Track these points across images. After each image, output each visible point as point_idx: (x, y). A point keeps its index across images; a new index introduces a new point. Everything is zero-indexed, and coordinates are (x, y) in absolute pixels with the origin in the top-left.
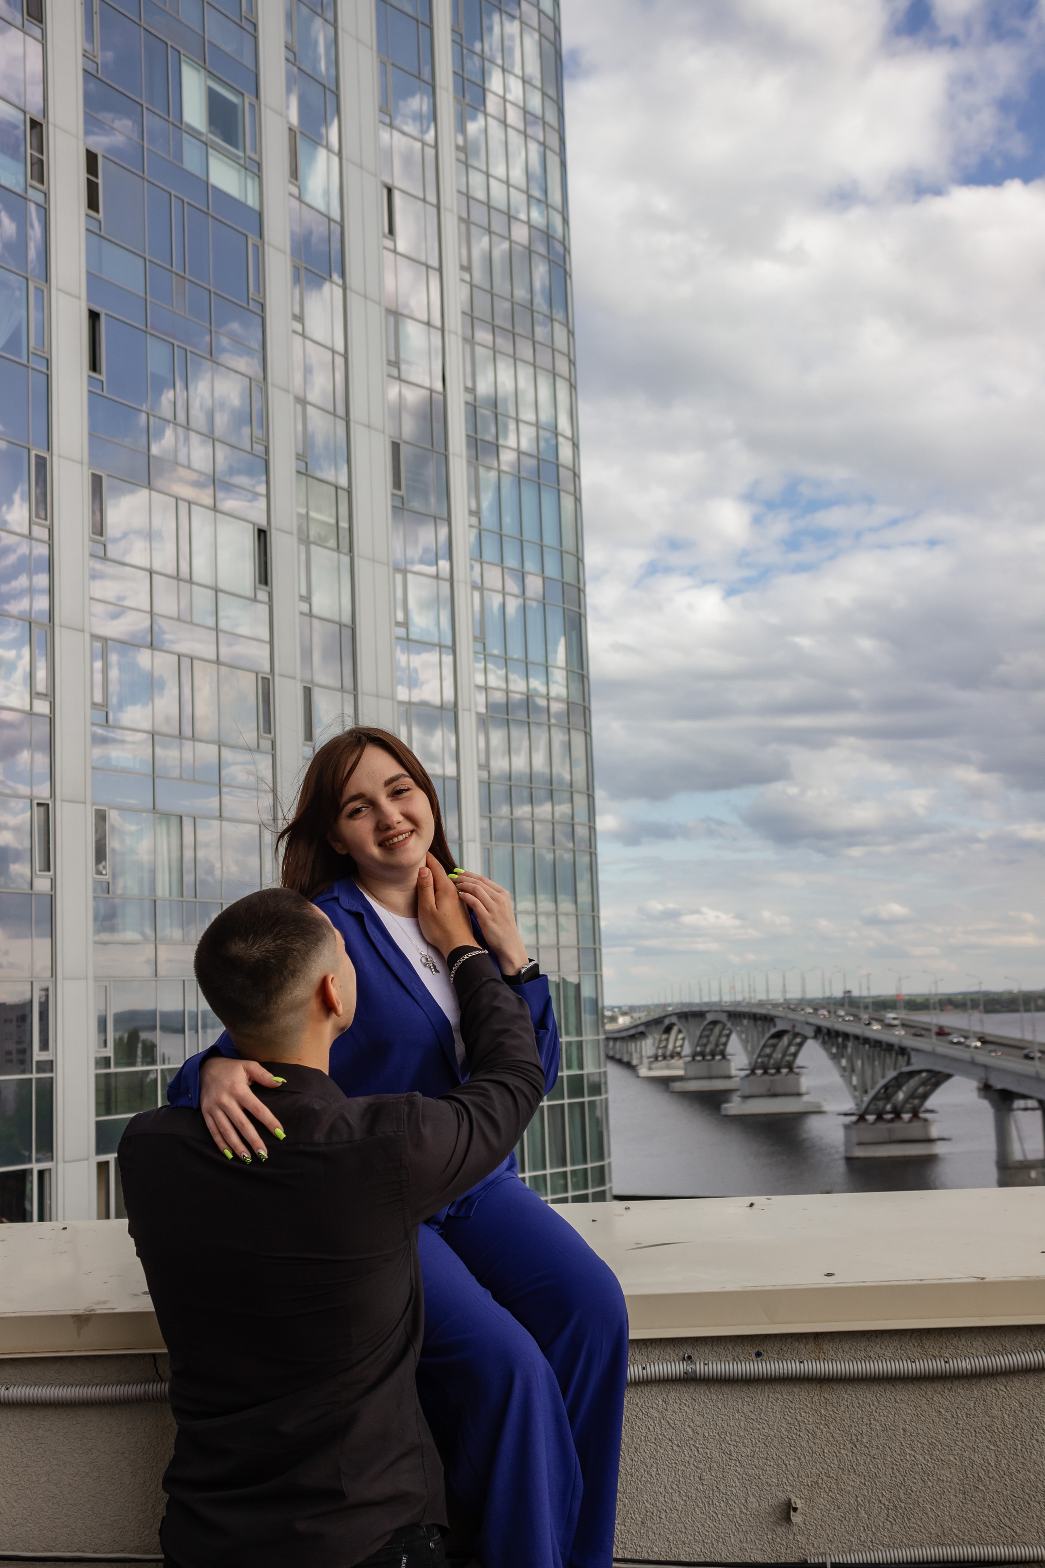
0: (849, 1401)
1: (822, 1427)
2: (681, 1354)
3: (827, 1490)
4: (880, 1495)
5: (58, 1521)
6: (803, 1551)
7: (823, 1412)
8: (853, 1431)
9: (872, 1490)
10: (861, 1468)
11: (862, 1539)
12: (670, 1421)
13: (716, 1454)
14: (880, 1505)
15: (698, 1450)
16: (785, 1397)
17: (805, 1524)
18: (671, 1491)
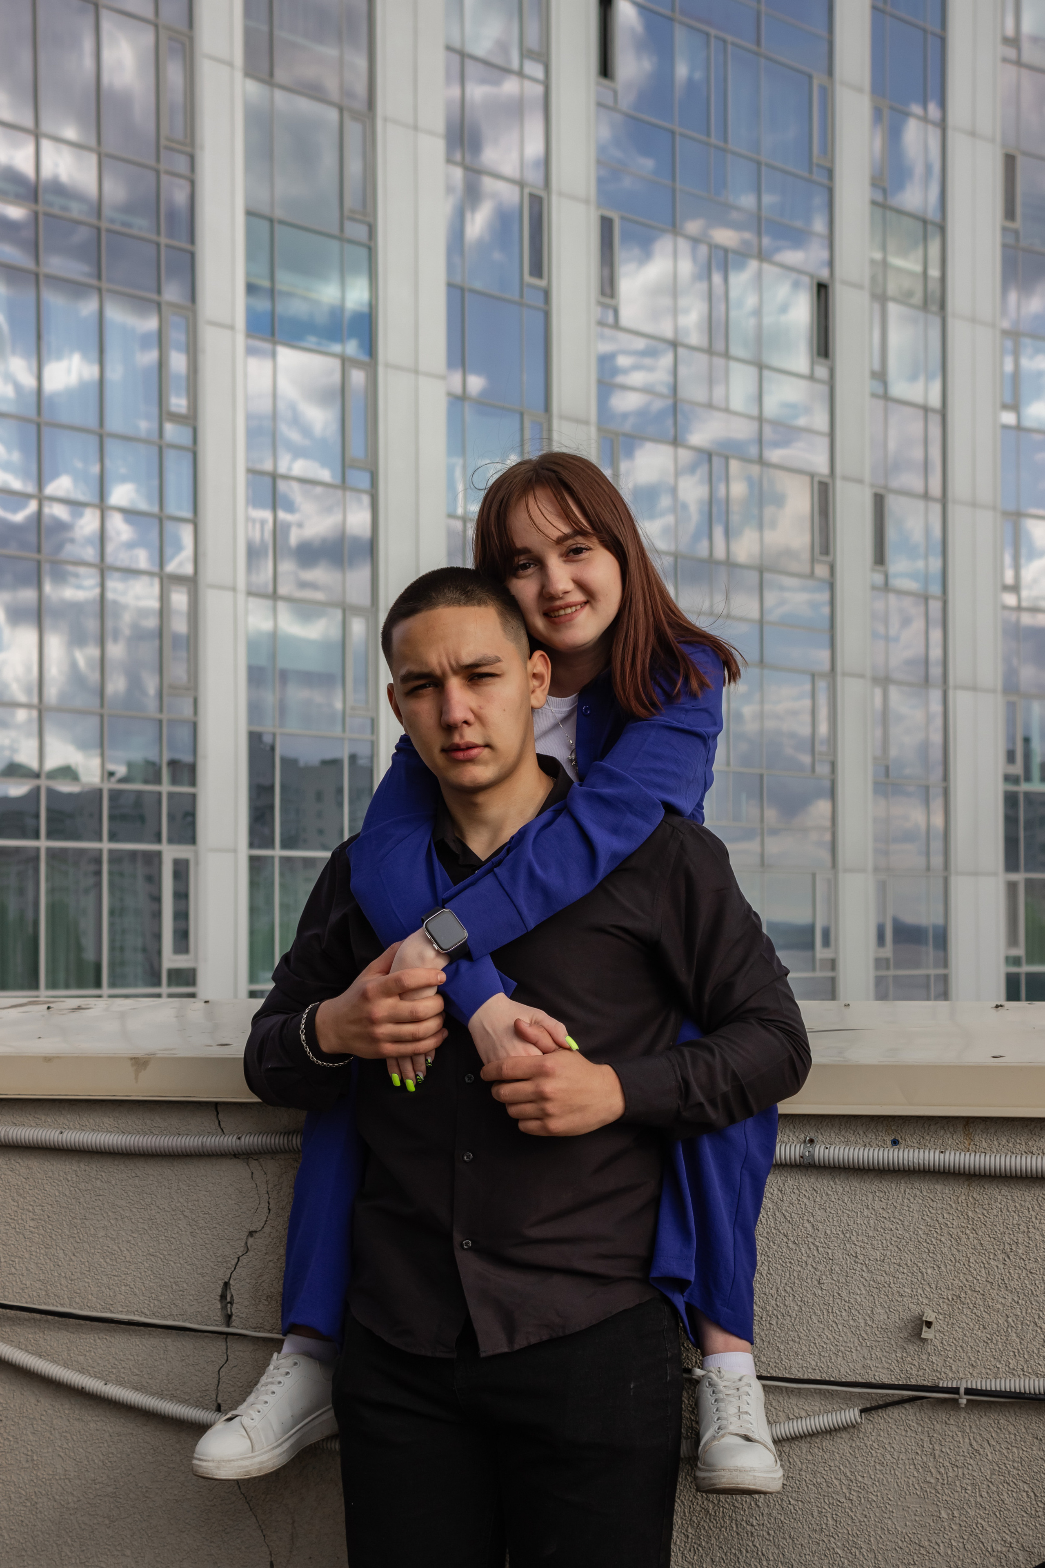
0: (1003, 1203)
1: (968, 1232)
2: (802, 1136)
3: (971, 1306)
4: (1036, 1317)
5: (116, 1278)
6: (938, 1374)
7: (970, 1214)
8: (1006, 1238)
9: (1027, 1310)
10: (1013, 1284)
11: (1011, 1366)
12: (785, 1213)
13: (839, 1255)
14: (1036, 1328)
15: (818, 1250)
16: (925, 1194)
17: (942, 1343)
18: (783, 1294)
